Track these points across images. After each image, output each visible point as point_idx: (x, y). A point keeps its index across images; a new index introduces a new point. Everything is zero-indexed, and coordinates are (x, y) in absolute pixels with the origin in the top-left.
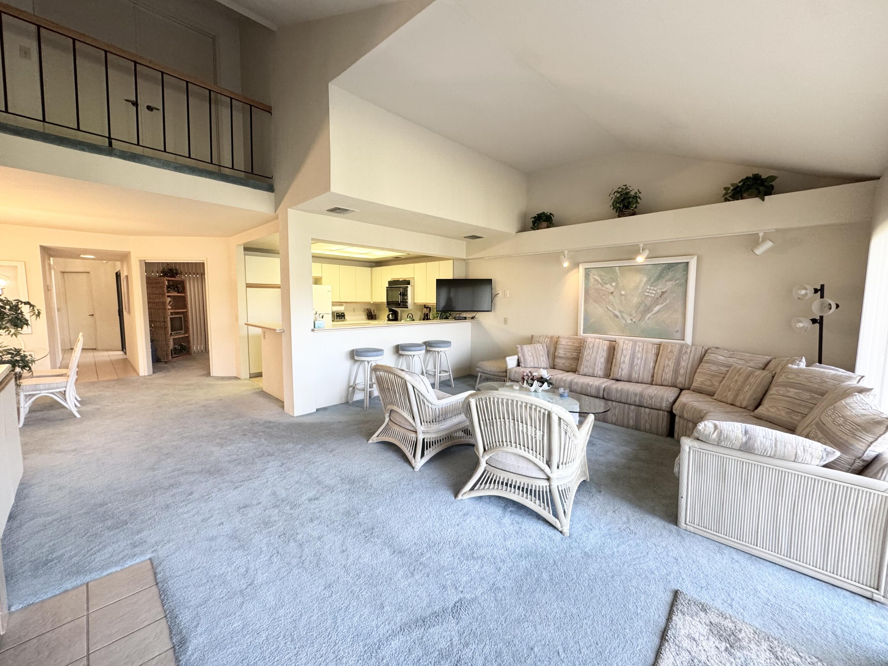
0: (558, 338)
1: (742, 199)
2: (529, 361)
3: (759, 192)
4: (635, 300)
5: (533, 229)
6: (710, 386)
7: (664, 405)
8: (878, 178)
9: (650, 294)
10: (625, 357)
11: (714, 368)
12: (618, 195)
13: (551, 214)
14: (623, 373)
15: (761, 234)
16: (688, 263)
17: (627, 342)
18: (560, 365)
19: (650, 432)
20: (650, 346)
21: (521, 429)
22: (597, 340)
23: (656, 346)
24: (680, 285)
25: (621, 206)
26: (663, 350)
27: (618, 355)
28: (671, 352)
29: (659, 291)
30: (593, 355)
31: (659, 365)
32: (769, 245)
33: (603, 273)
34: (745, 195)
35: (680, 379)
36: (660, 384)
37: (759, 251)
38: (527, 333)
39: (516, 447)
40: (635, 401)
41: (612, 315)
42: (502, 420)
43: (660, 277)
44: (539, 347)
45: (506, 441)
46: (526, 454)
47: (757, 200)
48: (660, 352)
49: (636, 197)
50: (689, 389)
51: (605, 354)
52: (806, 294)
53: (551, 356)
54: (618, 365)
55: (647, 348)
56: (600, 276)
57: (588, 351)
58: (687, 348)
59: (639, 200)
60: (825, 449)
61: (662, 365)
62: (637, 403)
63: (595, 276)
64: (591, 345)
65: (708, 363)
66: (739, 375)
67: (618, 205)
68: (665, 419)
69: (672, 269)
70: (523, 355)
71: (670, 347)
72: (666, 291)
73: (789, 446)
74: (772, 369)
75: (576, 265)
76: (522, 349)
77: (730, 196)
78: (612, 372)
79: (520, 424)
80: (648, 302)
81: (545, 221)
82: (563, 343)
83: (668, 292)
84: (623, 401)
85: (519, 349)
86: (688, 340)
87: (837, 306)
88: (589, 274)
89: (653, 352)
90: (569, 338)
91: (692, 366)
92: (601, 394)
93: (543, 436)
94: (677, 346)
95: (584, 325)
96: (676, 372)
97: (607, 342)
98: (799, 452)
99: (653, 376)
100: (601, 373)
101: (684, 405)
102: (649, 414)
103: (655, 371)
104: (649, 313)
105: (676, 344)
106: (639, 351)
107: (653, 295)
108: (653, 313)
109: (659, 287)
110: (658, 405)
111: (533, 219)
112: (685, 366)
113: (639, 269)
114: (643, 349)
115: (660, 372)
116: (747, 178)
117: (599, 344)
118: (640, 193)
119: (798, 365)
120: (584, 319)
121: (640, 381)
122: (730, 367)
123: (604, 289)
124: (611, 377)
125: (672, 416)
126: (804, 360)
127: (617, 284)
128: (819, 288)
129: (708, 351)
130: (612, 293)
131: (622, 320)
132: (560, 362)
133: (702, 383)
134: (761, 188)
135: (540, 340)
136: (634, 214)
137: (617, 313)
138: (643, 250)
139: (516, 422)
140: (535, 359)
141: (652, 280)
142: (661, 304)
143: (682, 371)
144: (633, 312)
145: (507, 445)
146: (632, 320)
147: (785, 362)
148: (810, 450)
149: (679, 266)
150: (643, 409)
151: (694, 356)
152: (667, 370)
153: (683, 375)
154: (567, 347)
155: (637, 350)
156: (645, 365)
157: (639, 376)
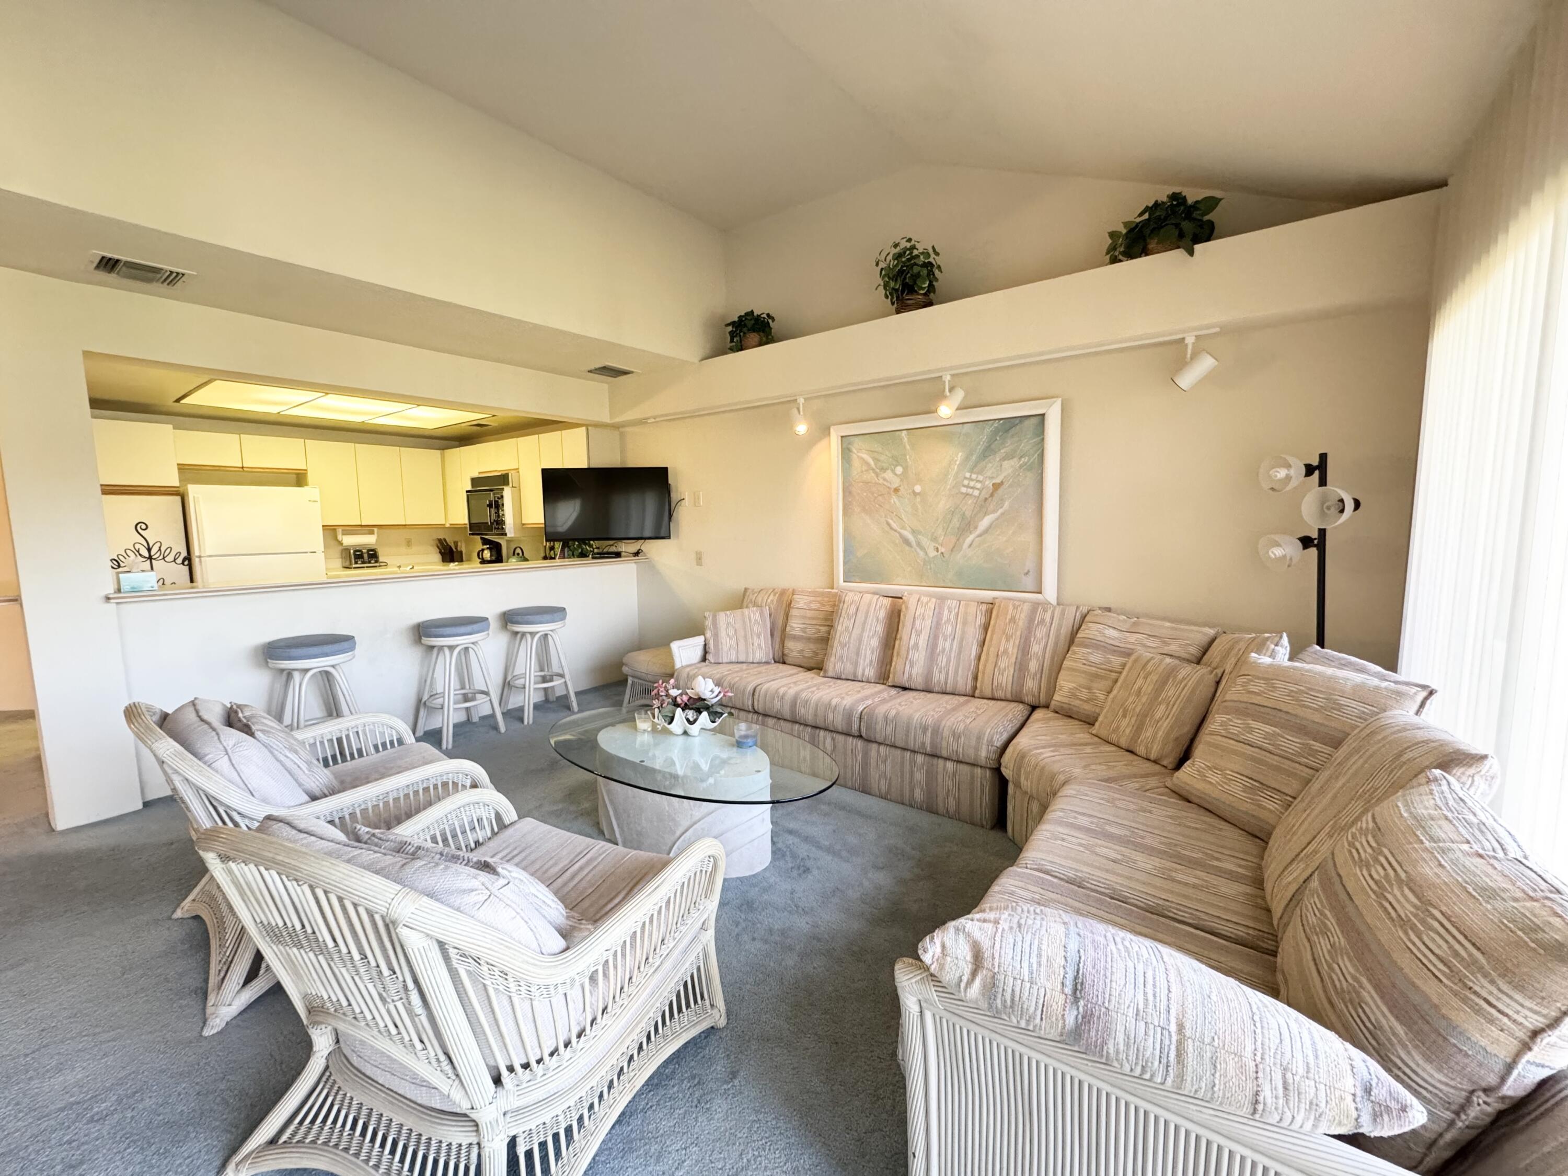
0: (794, 593)
1: (1146, 255)
2: (725, 649)
3: (1181, 236)
4: (943, 504)
5: (732, 350)
7: (983, 753)
8: (1441, 184)
9: (970, 491)
10: (918, 634)
11: (1096, 657)
12: (894, 262)
13: (766, 314)
14: (914, 672)
15: (1190, 340)
17: (924, 599)
18: (795, 654)
19: (956, 817)
20: (973, 608)
22: (867, 597)
23: (984, 607)
24: (1030, 468)
25: (900, 287)
26: (997, 616)
27: (906, 630)
28: (1013, 620)
29: (989, 483)
30: (856, 632)
31: (988, 653)
32: (1206, 364)
33: (876, 447)
35: (1030, 684)
36: (990, 696)
37: (1187, 380)
38: (736, 583)
40: (923, 744)
41: (898, 540)
43: (988, 451)
44: (756, 614)
47: (1177, 255)
48: (992, 622)
49: (930, 263)
50: (1047, 707)
52: (1288, 478)
53: (777, 634)
54: (903, 653)
55: (966, 613)
57: (847, 623)
58: (1045, 611)
59: (936, 272)
61: (993, 653)
62: (929, 749)
63: (862, 453)
64: (852, 609)
65: (1086, 646)
66: (1146, 678)
67: (894, 285)
68: (987, 788)
69: (1013, 431)
70: (716, 635)
71: (1011, 607)
72: (1002, 483)
74: (1214, 665)
75: (824, 430)
76: (715, 623)
80: (968, 506)
81: (754, 331)
82: (801, 605)
83: (1006, 485)
84: (899, 743)
85: (709, 623)
87: (1357, 504)
88: (849, 450)
89: (978, 623)
90: (814, 594)
91: (1054, 654)
92: (855, 727)
94: (1026, 607)
95: (845, 563)
96: (1021, 667)
97: (887, 602)
98: (1266, 1094)
99: (976, 678)
100: (870, 672)
101: (1022, 756)
102: (954, 774)
104: (971, 533)
105: (1024, 601)
106: (948, 620)
107: (976, 493)
108: (978, 532)
109: (989, 474)
110: (970, 755)
111: (730, 328)
112: (1040, 654)
113: (946, 432)
115: (990, 667)
117: (870, 604)
118: (937, 254)
119: (1273, 655)
120: (845, 551)
121: (948, 690)
122: (1128, 654)
123: (881, 481)
124: (890, 682)
125: (1001, 781)
126: (1285, 640)
127: (906, 469)
128: (1315, 462)
129: (1087, 619)
130: (896, 490)
131: (918, 550)
132: (794, 648)
134: (1186, 225)
135: (760, 598)
136: (927, 304)
137: (907, 534)
138: (951, 390)
140: (742, 642)
141: (974, 458)
142: (994, 511)
143: (1033, 666)
144: (940, 531)
146: (937, 550)
147: (1242, 645)
149: (1027, 423)
150: (941, 762)
151: (1059, 630)
152: (1003, 664)
153: (1035, 674)
154: (809, 614)
155: (945, 619)
156: (960, 653)
157: (946, 679)
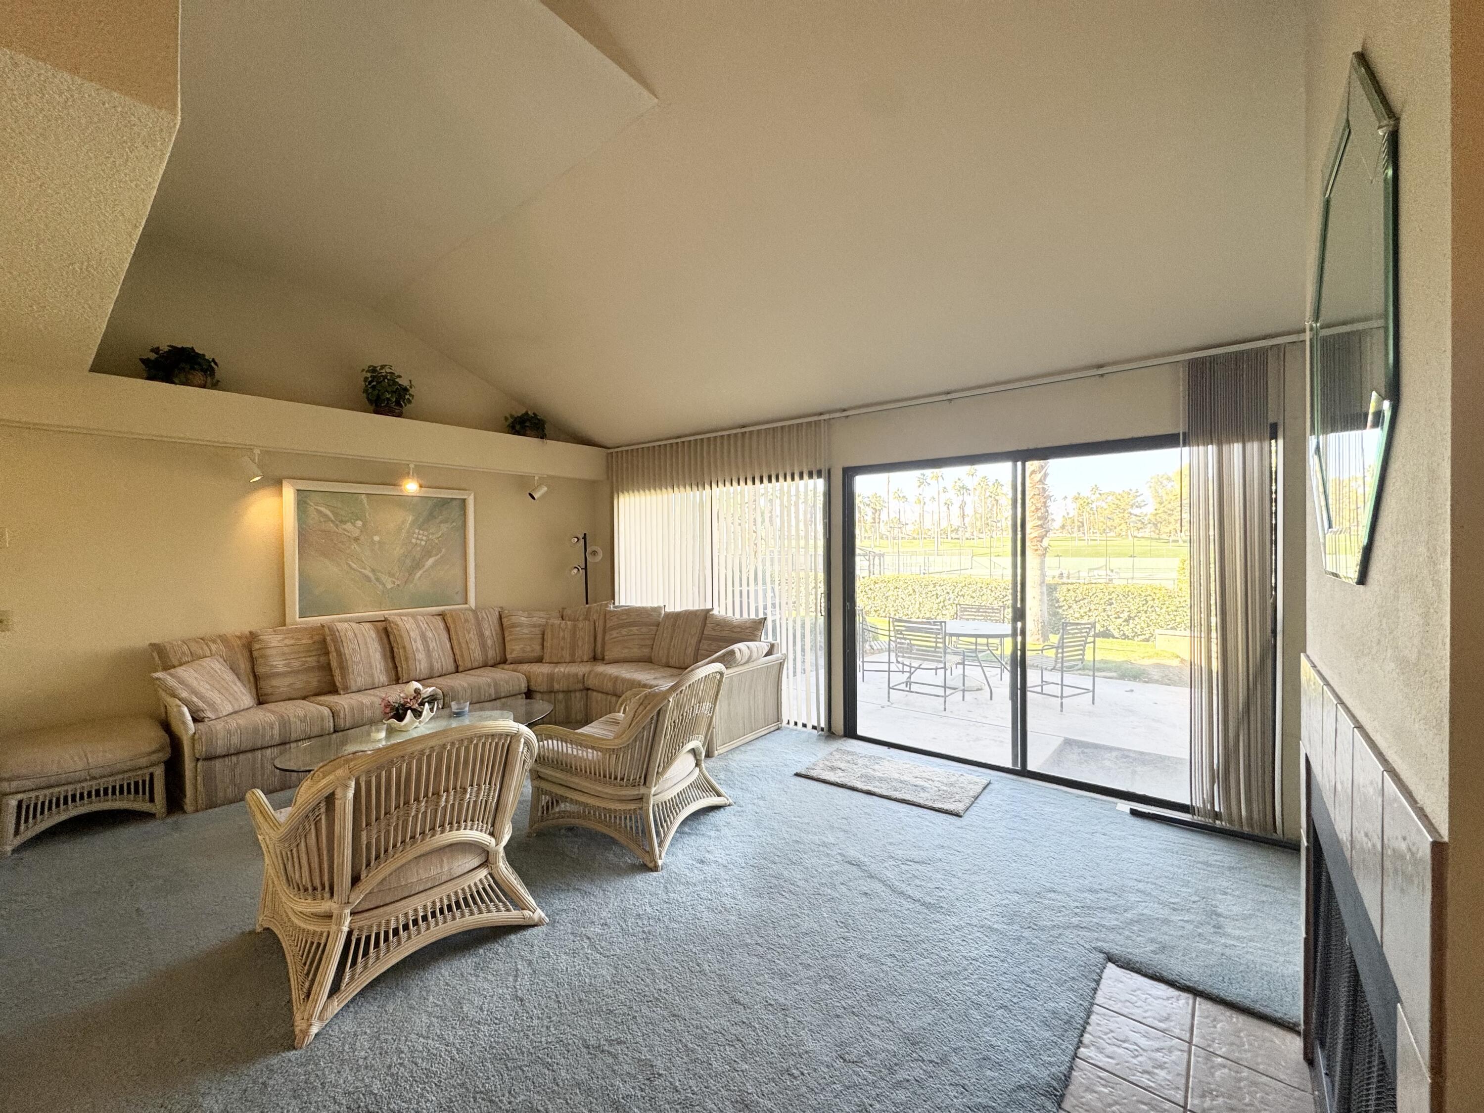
0: (251, 634)
4: (398, 551)
9: (418, 542)
11: (523, 631)
15: (537, 478)
16: (464, 500)
20: (433, 619)
23: (439, 618)
24: (458, 530)
26: (451, 620)
28: (464, 621)
29: (432, 538)
30: (362, 652)
31: (459, 644)
32: (545, 489)
33: (336, 503)
41: (358, 578)
43: (431, 516)
48: (450, 625)
50: (504, 662)
52: (571, 544)
53: (247, 677)
55: (430, 622)
56: (328, 507)
58: (479, 613)
61: (462, 642)
63: (319, 507)
65: (511, 628)
69: (446, 506)
71: (457, 614)
72: (440, 537)
77: (511, 429)
78: (400, 670)
80: (417, 552)
82: (272, 644)
83: (443, 539)
86: (472, 602)
88: (305, 502)
89: (441, 627)
94: (466, 613)
95: (301, 602)
97: (369, 625)
99: (455, 661)
100: (383, 678)
103: (457, 652)
104: (419, 569)
105: (461, 609)
106: (426, 629)
107: (423, 543)
108: (424, 569)
109: (431, 531)
110: (517, 689)
112: (490, 635)
113: (403, 502)
114: (428, 625)
115: (462, 652)
116: (527, 414)
118: (412, 386)
120: (302, 591)
121: (444, 673)
122: (544, 626)
123: (341, 531)
124: (402, 679)
127: (365, 523)
129: (501, 613)
130: (356, 539)
131: (378, 584)
132: (278, 685)
133: (520, 652)
136: (400, 415)
137: (367, 572)
138: (414, 472)
140: (225, 694)
141: (421, 520)
142: (436, 555)
144: (396, 570)
146: (394, 583)
149: (454, 503)
151: (491, 622)
152: (472, 646)
153: (492, 645)
154: (287, 650)
155: (423, 628)
157: (441, 666)
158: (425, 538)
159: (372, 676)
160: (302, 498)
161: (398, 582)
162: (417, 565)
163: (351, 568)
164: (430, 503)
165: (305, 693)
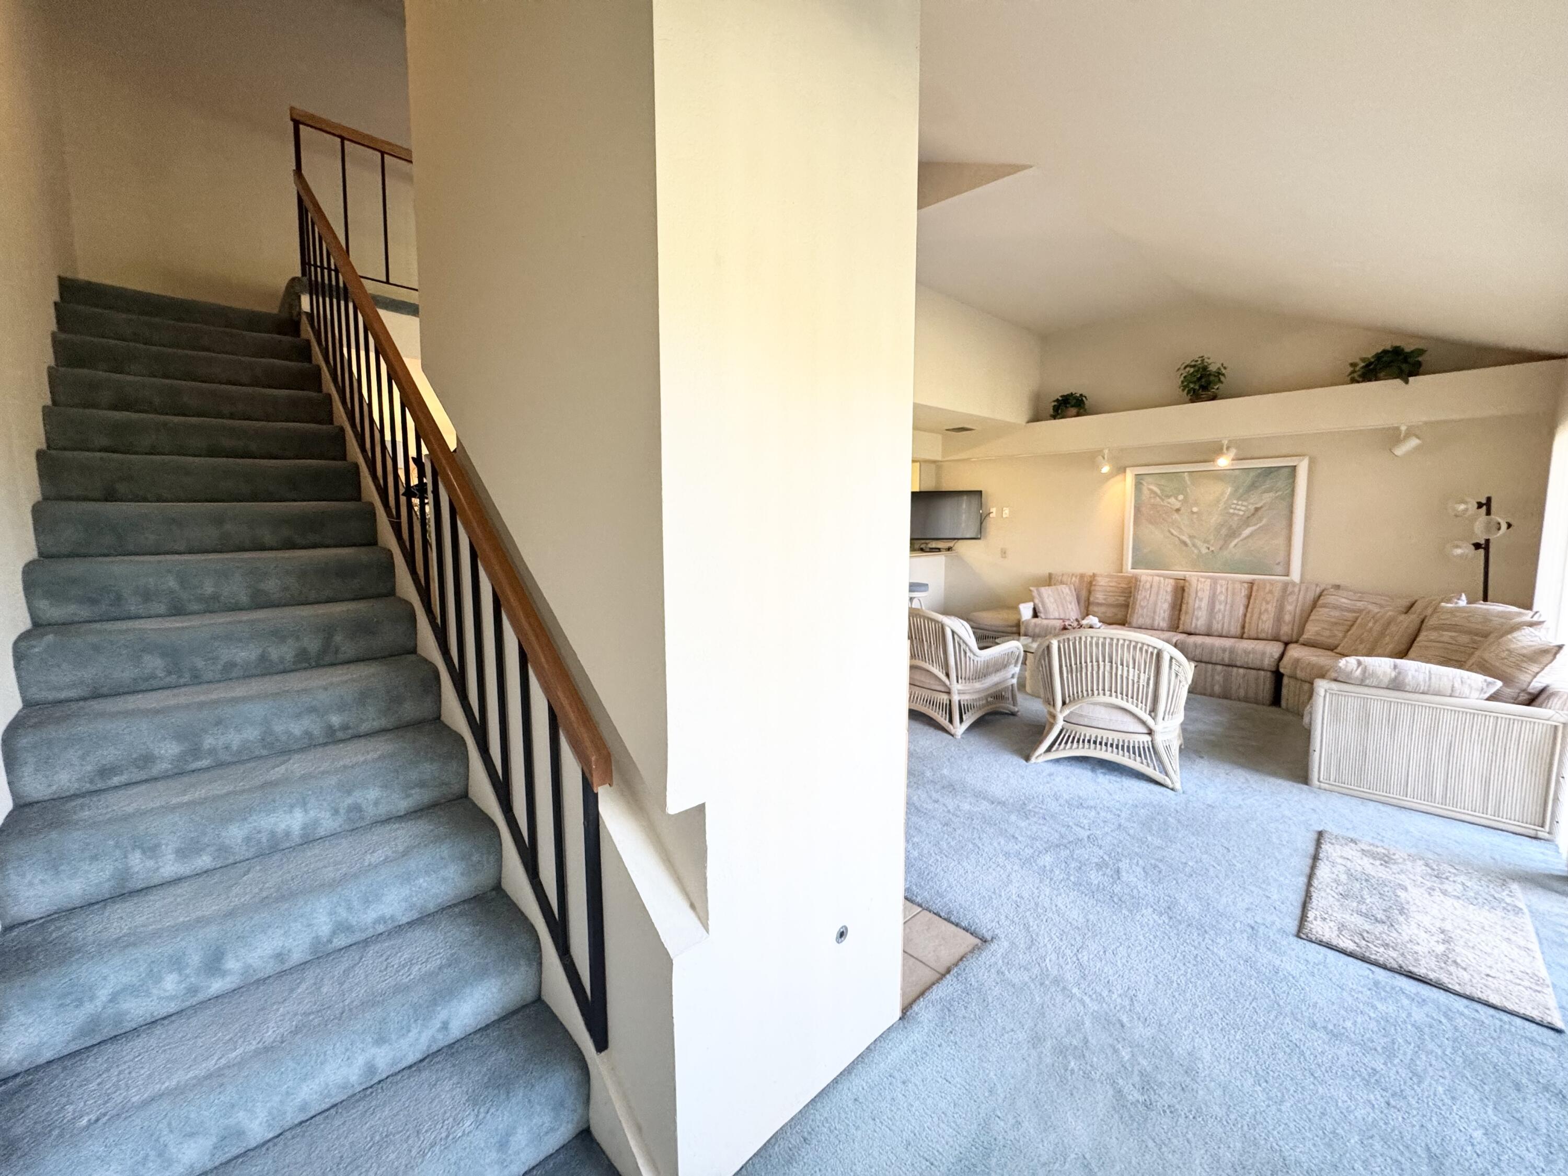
0: (1094, 575)
1: (1376, 380)
2: (1051, 610)
3: (1401, 372)
4: (1215, 519)
5: (1054, 417)
6: (1329, 637)
7: (1266, 662)
9: (1236, 512)
10: (1201, 600)
11: (1336, 613)
12: (1192, 370)
13: (1081, 395)
14: (1199, 623)
15: (1403, 428)
16: (1295, 467)
17: (1202, 580)
18: (1099, 614)
19: (1246, 700)
20: (1238, 586)
21: (1119, 673)
22: (1157, 578)
23: (1246, 585)
24: (1282, 498)
25: (1197, 387)
26: (1258, 590)
27: (1190, 598)
28: (1271, 592)
29: (1252, 508)
30: (1153, 598)
31: (1252, 612)
32: (1414, 442)
33: (1163, 482)
34: (1382, 375)
35: (1285, 630)
36: (1255, 636)
37: (1400, 451)
38: (1043, 570)
39: (1111, 695)
40: (1223, 659)
41: (1177, 542)
42: (1095, 664)
43: (1253, 486)
44: (1065, 589)
45: (1098, 690)
46: (1123, 704)
47: (1398, 382)
48: (1254, 594)
49: (1219, 373)
50: (1296, 642)
51: (1169, 598)
52: (1466, 510)
53: (1082, 603)
54: (1190, 611)
55: (1233, 588)
56: (1158, 485)
57: (1144, 594)
58: (1294, 586)
59: (1222, 378)
60: (1485, 681)
61: (1257, 611)
62: (1227, 661)
63: (1150, 486)
64: (1148, 585)
65: (1326, 607)
66: (1375, 623)
67: (1192, 386)
68: (1268, 682)
69: (1272, 475)
70: (1042, 602)
71: (1268, 585)
72: (1261, 507)
73: (1445, 679)
74: (1420, 610)
75: (1121, 470)
76: (1040, 594)
77: (1359, 376)
78: (1181, 622)
79: (1120, 667)
80: (1234, 522)
81: (1072, 406)
82: (1102, 583)
83: (1265, 509)
84: (1205, 659)
85: (1035, 593)
86: (1295, 576)
87: (1509, 526)
88: (1141, 483)
89: (1243, 594)
90: (1109, 576)
91: (1302, 610)
93: (1149, 679)
94: (1280, 585)
95: (1133, 558)
96: (1279, 619)
97: (1172, 582)
98: (1456, 685)
99: (1243, 627)
100: (1164, 624)
101: (1297, 661)
102: (1244, 676)
103: (1247, 620)
104: (1236, 538)
105: (1277, 581)
106: (1221, 592)
107: (1241, 513)
108: (1241, 538)
109: (1252, 501)
110: (1257, 664)
111: (1053, 404)
112: (1292, 611)
113: (1219, 476)
114: (1227, 589)
115: (1254, 620)
116: (1385, 352)
117: (1159, 583)
118: (1225, 368)
119: (1457, 603)
120: (1134, 548)
121: (1224, 634)
122: (1360, 612)
123: (1165, 504)
124: (1180, 630)
125: (1278, 676)
126: (1463, 597)
127: (1186, 497)
128: (1484, 501)
129: (1325, 592)
130: (1178, 510)
131: (1193, 548)
132: (1097, 611)
133: (1318, 634)
134: (1404, 366)
135: (1065, 579)
136: (1214, 398)
137: (1185, 538)
138: (1228, 448)
139: (1114, 666)
141: (1241, 491)
142: (1255, 525)
143: (1287, 618)
144: (1212, 537)
145: (1099, 694)
146: (1209, 549)
147: (1437, 601)
148: (1469, 682)
149: (1282, 471)
150: (1235, 669)
151: (1305, 598)
152: (1264, 617)
153: (1289, 622)
154: (1109, 589)
155: (1218, 591)
156: (1231, 612)
157: (1223, 628)
158: (1243, 508)
159: (1153, 619)
160: (1139, 480)
161: (1212, 549)
162: (1233, 534)
163: (1172, 534)
164: (1252, 474)
165: (1111, 621)
